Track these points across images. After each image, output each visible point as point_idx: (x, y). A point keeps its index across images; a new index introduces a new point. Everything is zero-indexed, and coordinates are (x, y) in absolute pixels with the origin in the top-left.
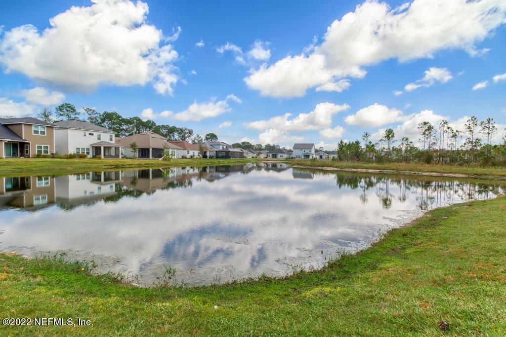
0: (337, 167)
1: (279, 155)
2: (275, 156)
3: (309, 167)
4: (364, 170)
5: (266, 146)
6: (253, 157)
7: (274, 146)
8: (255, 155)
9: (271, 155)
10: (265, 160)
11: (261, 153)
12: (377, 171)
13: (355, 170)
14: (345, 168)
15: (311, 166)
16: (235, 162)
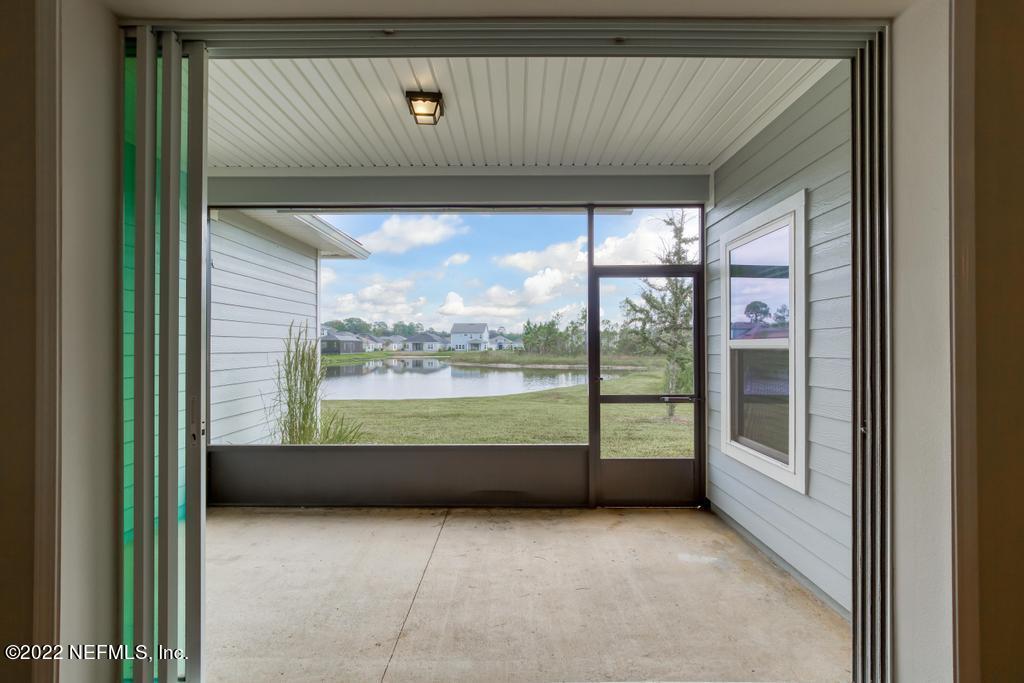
0: (517, 363)
1: (426, 346)
2: (418, 347)
3: (479, 365)
4: (551, 366)
5: (396, 326)
6: (375, 350)
7: (411, 325)
8: (379, 346)
9: (410, 345)
10: (400, 355)
11: (392, 342)
12: (567, 367)
13: (540, 366)
14: (528, 364)
15: (481, 362)
16: (350, 360)
